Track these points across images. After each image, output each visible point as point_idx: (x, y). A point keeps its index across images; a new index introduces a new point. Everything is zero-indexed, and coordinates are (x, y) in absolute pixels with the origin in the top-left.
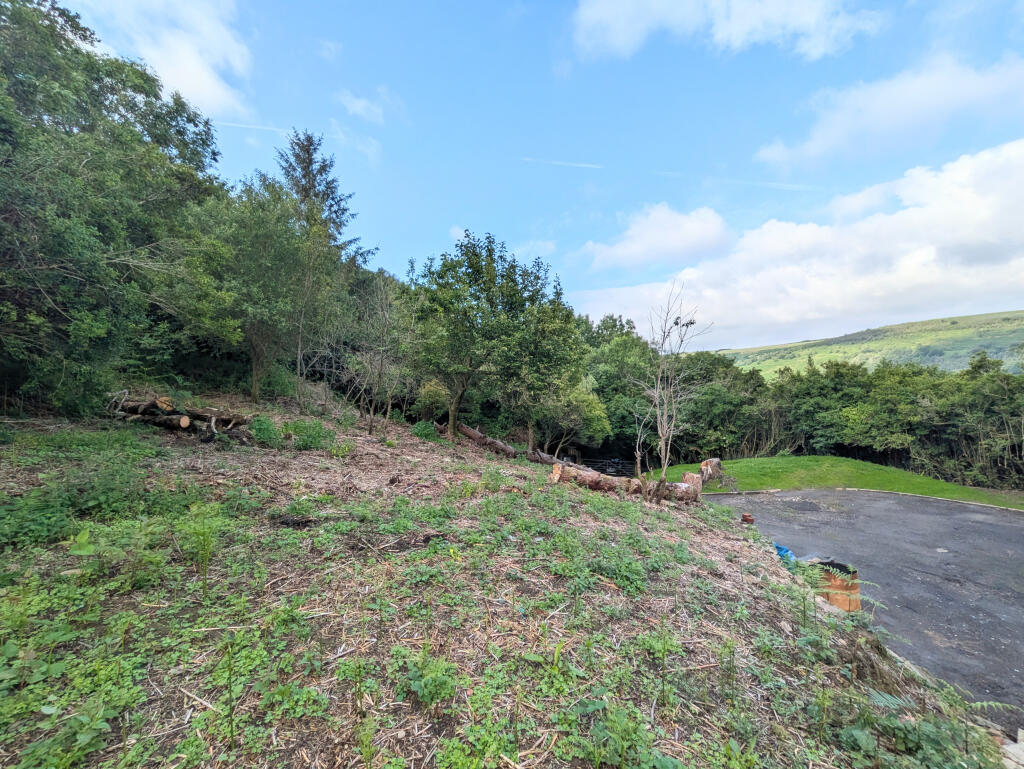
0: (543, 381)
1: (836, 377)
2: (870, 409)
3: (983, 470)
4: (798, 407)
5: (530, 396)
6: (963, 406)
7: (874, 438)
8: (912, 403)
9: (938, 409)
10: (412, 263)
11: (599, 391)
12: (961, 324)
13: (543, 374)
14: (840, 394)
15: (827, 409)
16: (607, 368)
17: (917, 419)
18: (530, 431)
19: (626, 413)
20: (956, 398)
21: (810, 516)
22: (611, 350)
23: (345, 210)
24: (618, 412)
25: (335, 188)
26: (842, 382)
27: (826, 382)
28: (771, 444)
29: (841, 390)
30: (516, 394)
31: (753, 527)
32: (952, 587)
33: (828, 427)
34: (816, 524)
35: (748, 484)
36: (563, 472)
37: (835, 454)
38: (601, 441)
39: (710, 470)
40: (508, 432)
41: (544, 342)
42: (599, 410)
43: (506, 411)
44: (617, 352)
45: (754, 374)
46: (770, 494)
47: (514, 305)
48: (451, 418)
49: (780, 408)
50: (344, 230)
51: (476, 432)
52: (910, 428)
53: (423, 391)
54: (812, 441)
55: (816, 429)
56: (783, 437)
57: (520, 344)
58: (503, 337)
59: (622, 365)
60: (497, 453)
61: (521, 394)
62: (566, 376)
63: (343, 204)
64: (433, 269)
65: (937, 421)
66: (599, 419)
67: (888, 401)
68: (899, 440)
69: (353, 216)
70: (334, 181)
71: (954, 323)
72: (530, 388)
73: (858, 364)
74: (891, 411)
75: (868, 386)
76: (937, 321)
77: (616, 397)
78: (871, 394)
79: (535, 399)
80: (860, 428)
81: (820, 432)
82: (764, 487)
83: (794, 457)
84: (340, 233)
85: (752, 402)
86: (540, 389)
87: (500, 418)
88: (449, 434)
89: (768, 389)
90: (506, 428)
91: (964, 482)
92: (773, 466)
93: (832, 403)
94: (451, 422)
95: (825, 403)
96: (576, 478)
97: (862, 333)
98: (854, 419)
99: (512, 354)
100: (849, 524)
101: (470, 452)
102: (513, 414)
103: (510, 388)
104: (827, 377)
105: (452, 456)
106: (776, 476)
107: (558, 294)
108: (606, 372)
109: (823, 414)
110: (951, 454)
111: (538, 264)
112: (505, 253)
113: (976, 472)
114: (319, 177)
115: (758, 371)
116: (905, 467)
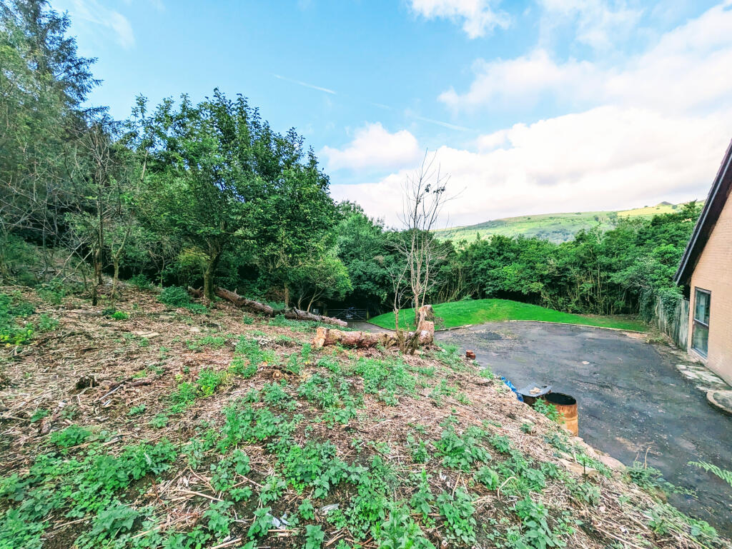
0: (300, 244)
1: (500, 246)
2: (520, 266)
3: (577, 303)
4: (477, 266)
5: (288, 259)
6: (570, 264)
7: (522, 286)
8: (543, 262)
9: (558, 265)
10: (141, 102)
11: (341, 256)
12: (532, 220)
13: (300, 238)
14: (502, 257)
15: (494, 268)
16: (347, 238)
17: (546, 273)
18: (287, 290)
19: (361, 273)
20: (567, 259)
21: (497, 344)
22: (349, 225)
23: (85, 76)
24: (355, 273)
25: (72, 49)
26: (502, 249)
27: (494, 249)
28: (457, 292)
29: (503, 254)
30: (273, 258)
31: (476, 362)
32: (607, 392)
33: (495, 279)
34: (505, 350)
35: (451, 322)
36: (327, 336)
37: (497, 297)
38: (344, 296)
39: (426, 314)
40: (266, 291)
41: (302, 206)
42: (343, 271)
43: (264, 274)
44: (354, 226)
45: (448, 244)
46: (466, 328)
47: (269, 171)
48: (206, 282)
49: (465, 267)
50: (87, 95)
51: (234, 295)
52: (542, 278)
53: (182, 257)
54: (484, 289)
55: (487, 281)
56: (465, 287)
57: (277, 207)
58: (259, 199)
59: (358, 236)
60: (256, 313)
61: (278, 257)
62: (323, 240)
63: (83, 67)
64: (171, 113)
65: (557, 274)
66: (343, 278)
67: (530, 262)
68: (537, 286)
69: (97, 82)
70: (69, 41)
71: (529, 219)
72: (287, 251)
73: (509, 238)
74: (533, 268)
75: (518, 252)
76: (519, 218)
77: (354, 261)
78: (521, 257)
79: (292, 262)
80: (514, 279)
81: (490, 283)
82: (461, 323)
83: (473, 301)
84: (82, 99)
85: (446, 263)
86: (299, 252)
87: (259, 280)
88: (205, 298)
89: (456, 254)
90: (265, 288)
91: (567, 311)
92: (463, 308)
93: (497, 263)
94: (206, 286)
95: (493, 263)
96: (340, 340)
97: (486, 223)
98: (511, 272)
99: (268, 216)
100: (524, 348)
101: (225, 316)
102: (271, 276)
103: (267, 251)
104: (492, 245)
105: (202, 324)
106: (467, 315)
107: (313, 162)
108: (345, 242)
109: (492, 271)
110: (560, 294)
111: (292, 134)
112: (259, 120)
113: (573, 304)
114: (49, 33)
115: (450, 242)
116: (538, 304)
